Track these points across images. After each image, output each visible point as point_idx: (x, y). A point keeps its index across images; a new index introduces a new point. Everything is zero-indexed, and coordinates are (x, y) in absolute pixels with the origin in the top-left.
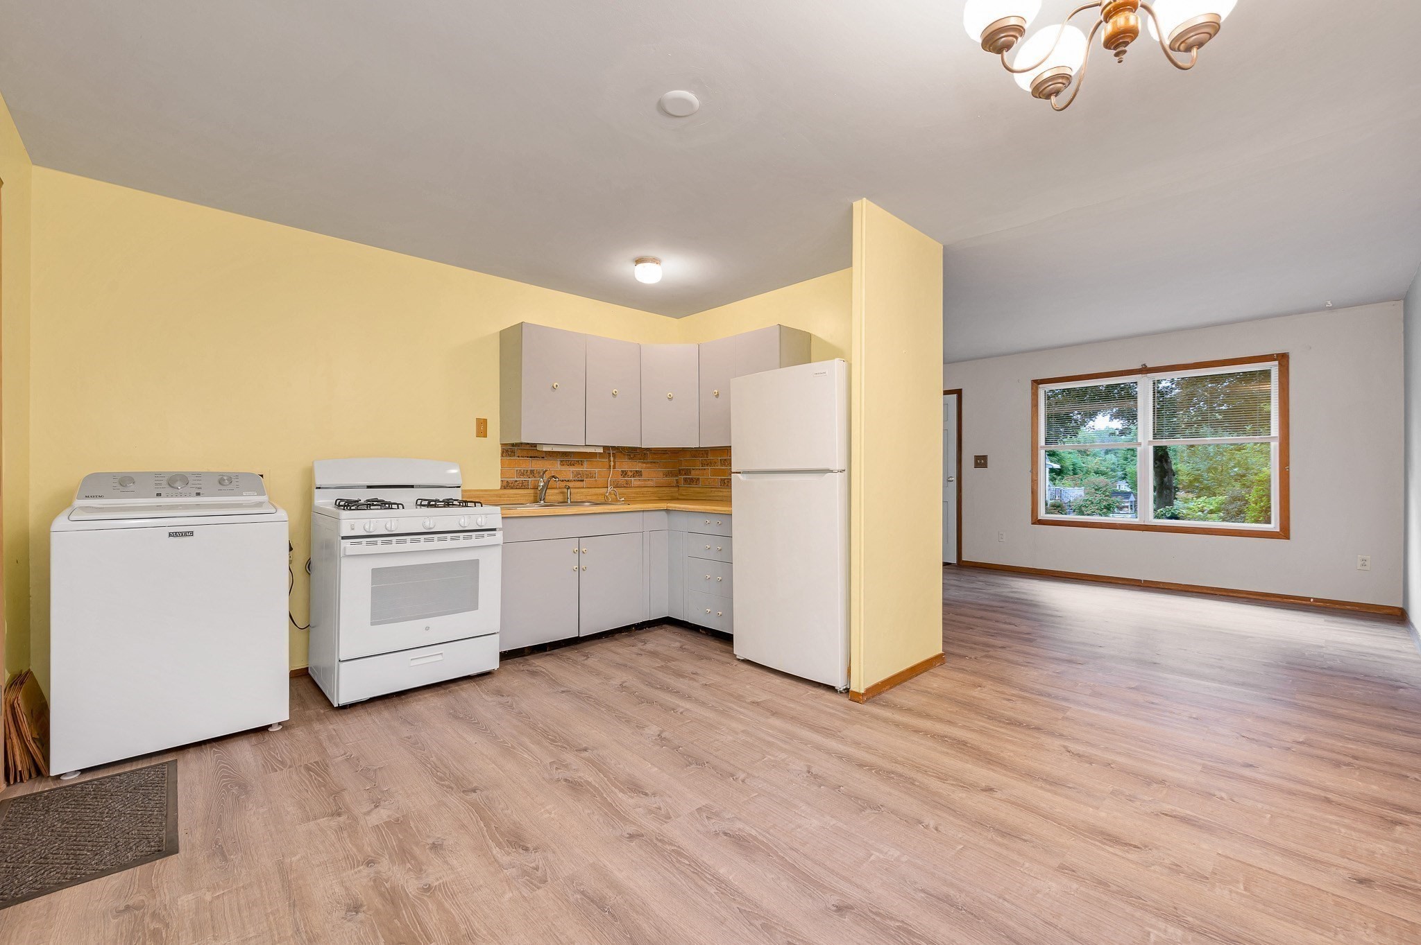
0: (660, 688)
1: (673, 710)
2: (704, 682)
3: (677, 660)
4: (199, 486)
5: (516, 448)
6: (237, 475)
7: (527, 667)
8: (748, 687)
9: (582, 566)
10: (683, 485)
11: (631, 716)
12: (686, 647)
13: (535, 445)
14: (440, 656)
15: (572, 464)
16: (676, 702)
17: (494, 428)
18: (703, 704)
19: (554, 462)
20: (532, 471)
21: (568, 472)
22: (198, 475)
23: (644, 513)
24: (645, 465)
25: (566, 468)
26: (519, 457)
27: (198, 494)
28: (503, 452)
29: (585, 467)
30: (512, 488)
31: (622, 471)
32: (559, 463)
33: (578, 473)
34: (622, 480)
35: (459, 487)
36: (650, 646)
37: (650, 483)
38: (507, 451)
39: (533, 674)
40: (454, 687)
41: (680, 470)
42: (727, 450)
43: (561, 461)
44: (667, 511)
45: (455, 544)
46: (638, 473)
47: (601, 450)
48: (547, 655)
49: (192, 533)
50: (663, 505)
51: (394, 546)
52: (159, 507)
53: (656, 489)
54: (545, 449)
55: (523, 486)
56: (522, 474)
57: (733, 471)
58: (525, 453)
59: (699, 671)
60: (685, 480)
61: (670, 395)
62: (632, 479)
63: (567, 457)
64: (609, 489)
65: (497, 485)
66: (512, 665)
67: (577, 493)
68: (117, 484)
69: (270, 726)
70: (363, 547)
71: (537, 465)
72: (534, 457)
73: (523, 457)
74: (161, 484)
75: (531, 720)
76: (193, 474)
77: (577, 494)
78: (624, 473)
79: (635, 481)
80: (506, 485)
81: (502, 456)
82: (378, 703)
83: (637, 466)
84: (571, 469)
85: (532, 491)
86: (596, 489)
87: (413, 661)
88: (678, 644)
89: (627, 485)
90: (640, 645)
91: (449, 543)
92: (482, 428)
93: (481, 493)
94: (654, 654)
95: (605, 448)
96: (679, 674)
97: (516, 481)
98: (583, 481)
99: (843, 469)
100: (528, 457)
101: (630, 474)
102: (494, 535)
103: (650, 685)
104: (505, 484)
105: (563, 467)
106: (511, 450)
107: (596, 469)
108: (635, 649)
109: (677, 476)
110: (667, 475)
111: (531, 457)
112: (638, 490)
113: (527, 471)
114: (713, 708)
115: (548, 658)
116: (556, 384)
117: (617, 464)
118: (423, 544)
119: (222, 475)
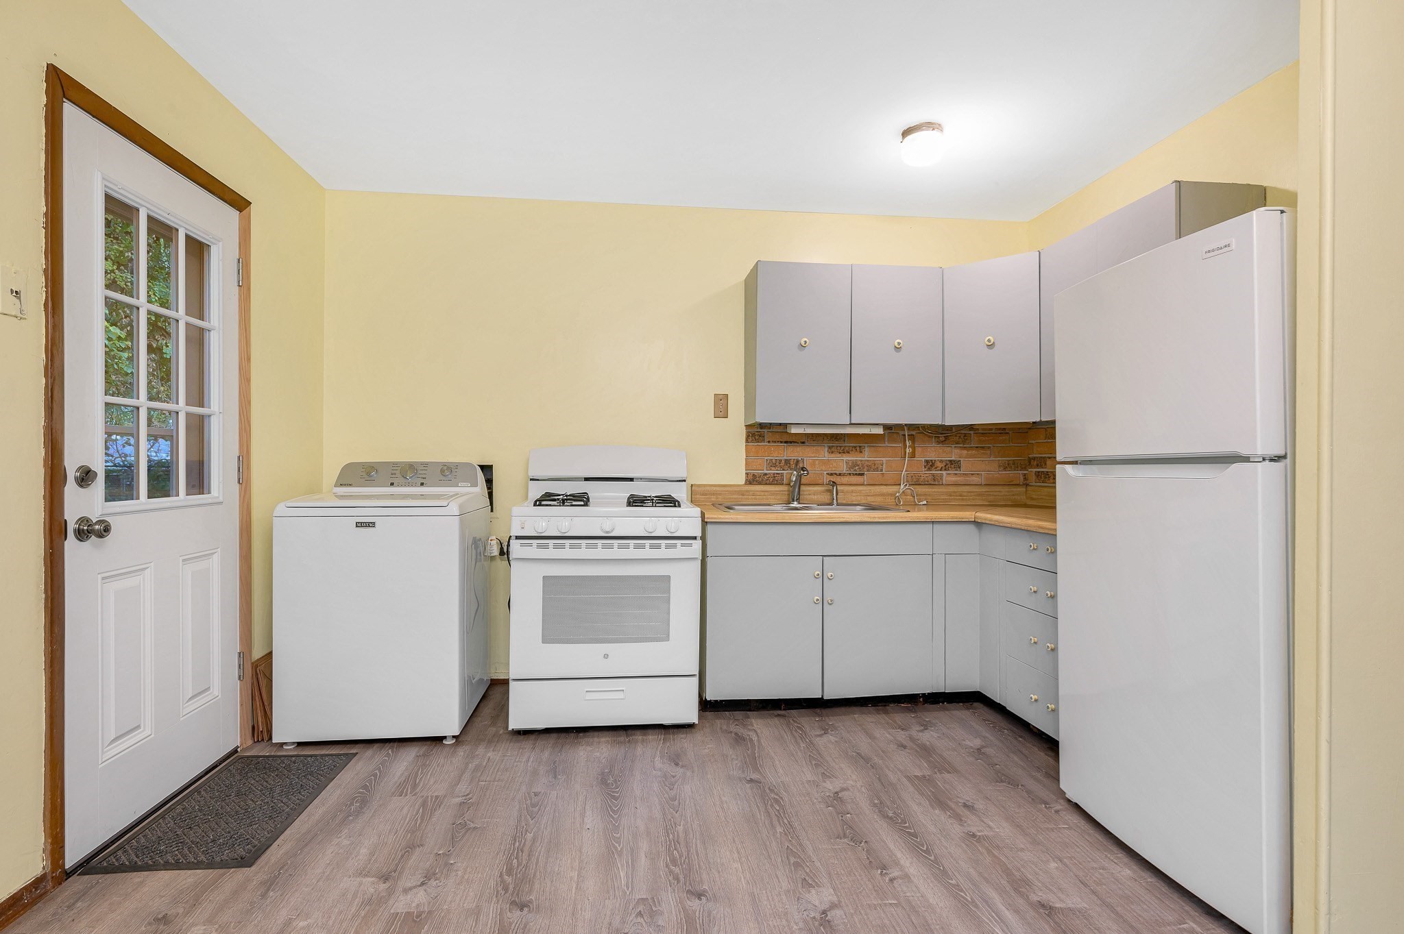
0: (891, 818)
1: (884, 867)
2: (973, 829)
3: (956, 771)
4: (424, 476)
5: (766, 431)
6: (457, 465)
7: (733, 728)
8: (1053, 865)
9: (827, 598)
10: (1034, 484)
11: (809, 857)
12: (989, 751)
13: (785, 425)
14: (622, 692)
15: (845, 451)
16: (899, 855)
17: (736, 406)
18: (941, 873)
19: (819, 448)
20: (787, 462)
21: (841, 462)
22: (425, 464)
23: (936, 526)
24: (965, 452)
25: (836, 457)
26: (769, 442)
27: (422, 484)
28: (748, 437)
29: (867, 456)
30: (760, 484)
31: (927, 462)
32: (826, 449)
33: (855, 464)
34: (925, 474)
35: (685, 481)
36: (928, 737)
37: (975, 479)
38: (753, 435)
39: (739, 740)
40: (638, 736)
41: (1030, 460)
42: (1053, 422)
43: (830, 447)
44: (978, 524)
45: (640, 554)
46: (954, 465)
47: (880, 431)
48: (779, 715)
49: (371, 525)
50: (969, 515)
51: (567, 552)
52: (392, 496)
53: (984, 489)
54: (794, 430)
55: (775, 481)
56: (773, 464)
57: (1058, 459)
58: (777, 437)
59: (980, 805)
60: (1038, 474)
61: (989, 341)
62: (944, 473)
63: (836, 441)
64: (902, 486)
65: (740, 479)
66: (722, 722)
67: (852, 492)
68: (364, 474)
69: (445, 738)
70: (532, 550)
71: (793, 453)
72: (791, 442)
73: (775, 442)
74: (395, 474)
75: (677, 815)
76: (422, 463)
77: (846, 492)
78: (930, 465)
79: (947, 477)
80: (752, 480)
81: (747, 441)
82: (554, 735)
83: (954, 453)
84: (845, 459)
85: (785, 488)
86: (882, 487)
87: (588, 693)
88: (977, 742)
89: (935, 482)
90: (915, 731)
91: (631, 552)
92: (721, 406)
93: (718, 489)
94: (926, 751)
95: (887, 427)
96: (940, 801)
97: (766, 474)
98: (863, 474)
99: (1282, 453)
100: (781, 442)
101: (939, 465)
102: (690, 545)
103: (880, 808)
104: (750, 477)
105: (833, 455)
106: (758, 433)
107: (886, 458)
108: (901, 736)
109: (1025, 469)
110: (1006, 467)
111: (786, 442)
112: (952, 489)
113: (781, 461)
114: (954, 891)
115: (776, 720)
116: (806, 339)
117: (918, 451)
118: (599, 551)
119: (444, 464)
